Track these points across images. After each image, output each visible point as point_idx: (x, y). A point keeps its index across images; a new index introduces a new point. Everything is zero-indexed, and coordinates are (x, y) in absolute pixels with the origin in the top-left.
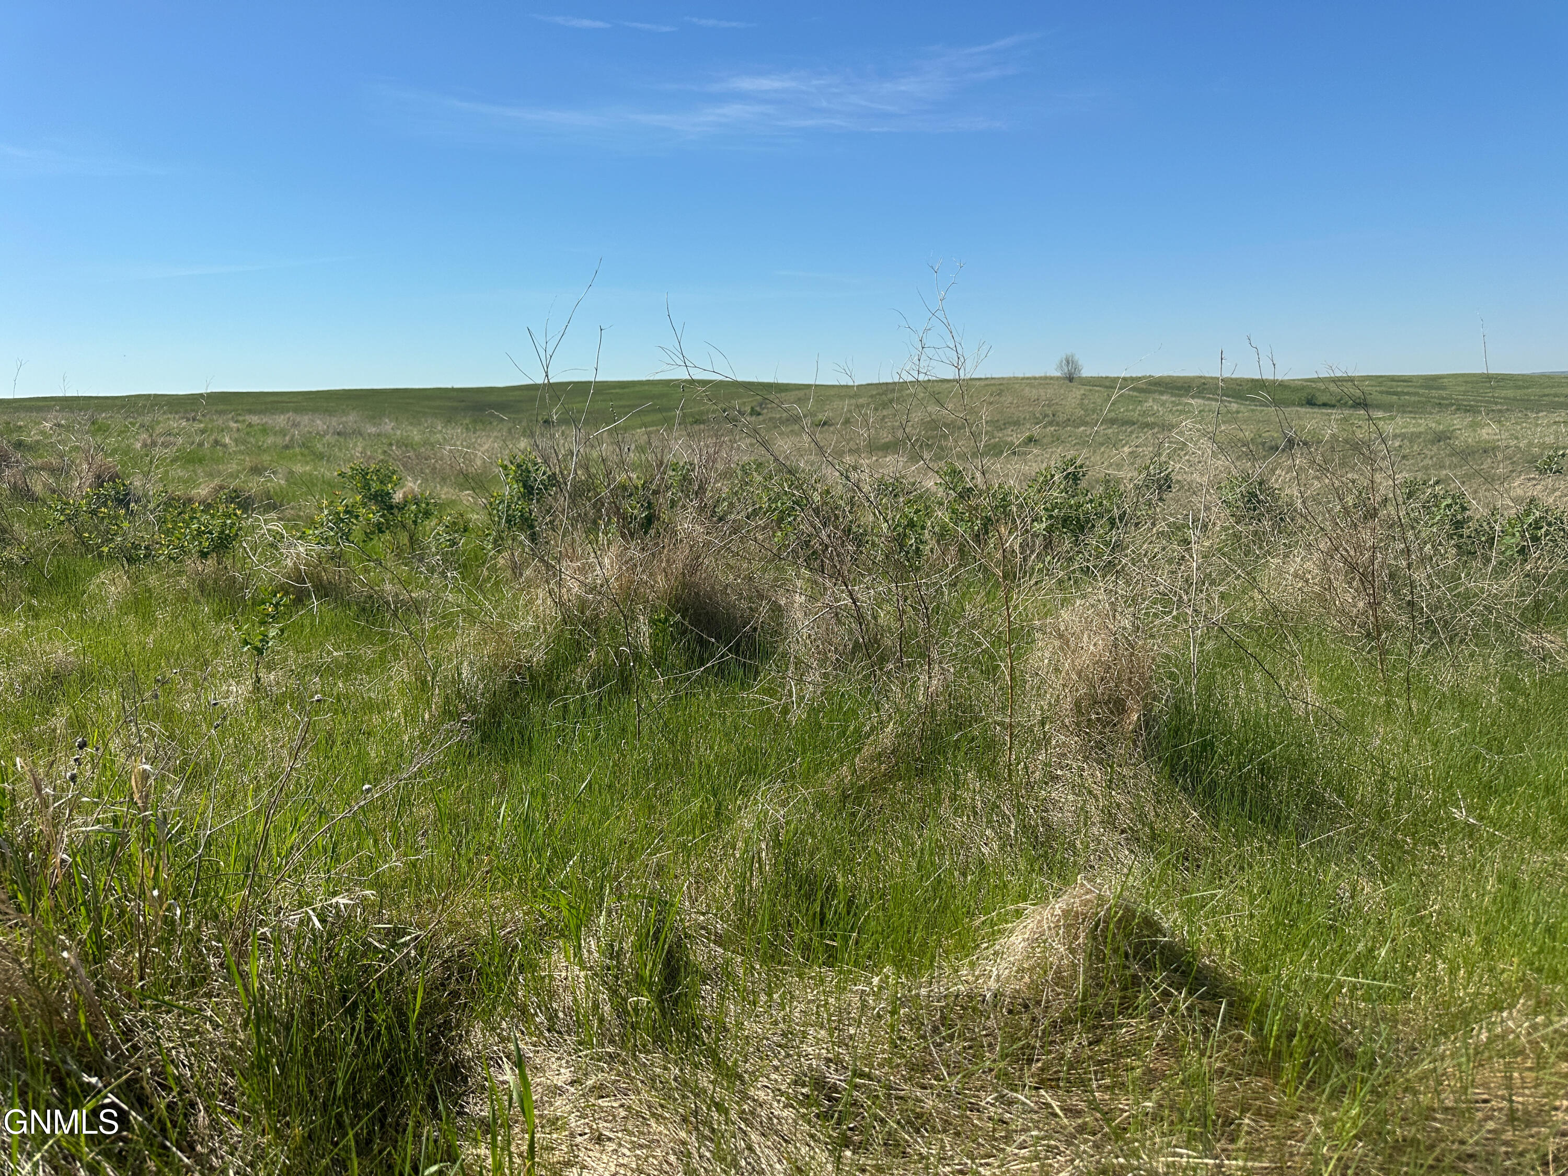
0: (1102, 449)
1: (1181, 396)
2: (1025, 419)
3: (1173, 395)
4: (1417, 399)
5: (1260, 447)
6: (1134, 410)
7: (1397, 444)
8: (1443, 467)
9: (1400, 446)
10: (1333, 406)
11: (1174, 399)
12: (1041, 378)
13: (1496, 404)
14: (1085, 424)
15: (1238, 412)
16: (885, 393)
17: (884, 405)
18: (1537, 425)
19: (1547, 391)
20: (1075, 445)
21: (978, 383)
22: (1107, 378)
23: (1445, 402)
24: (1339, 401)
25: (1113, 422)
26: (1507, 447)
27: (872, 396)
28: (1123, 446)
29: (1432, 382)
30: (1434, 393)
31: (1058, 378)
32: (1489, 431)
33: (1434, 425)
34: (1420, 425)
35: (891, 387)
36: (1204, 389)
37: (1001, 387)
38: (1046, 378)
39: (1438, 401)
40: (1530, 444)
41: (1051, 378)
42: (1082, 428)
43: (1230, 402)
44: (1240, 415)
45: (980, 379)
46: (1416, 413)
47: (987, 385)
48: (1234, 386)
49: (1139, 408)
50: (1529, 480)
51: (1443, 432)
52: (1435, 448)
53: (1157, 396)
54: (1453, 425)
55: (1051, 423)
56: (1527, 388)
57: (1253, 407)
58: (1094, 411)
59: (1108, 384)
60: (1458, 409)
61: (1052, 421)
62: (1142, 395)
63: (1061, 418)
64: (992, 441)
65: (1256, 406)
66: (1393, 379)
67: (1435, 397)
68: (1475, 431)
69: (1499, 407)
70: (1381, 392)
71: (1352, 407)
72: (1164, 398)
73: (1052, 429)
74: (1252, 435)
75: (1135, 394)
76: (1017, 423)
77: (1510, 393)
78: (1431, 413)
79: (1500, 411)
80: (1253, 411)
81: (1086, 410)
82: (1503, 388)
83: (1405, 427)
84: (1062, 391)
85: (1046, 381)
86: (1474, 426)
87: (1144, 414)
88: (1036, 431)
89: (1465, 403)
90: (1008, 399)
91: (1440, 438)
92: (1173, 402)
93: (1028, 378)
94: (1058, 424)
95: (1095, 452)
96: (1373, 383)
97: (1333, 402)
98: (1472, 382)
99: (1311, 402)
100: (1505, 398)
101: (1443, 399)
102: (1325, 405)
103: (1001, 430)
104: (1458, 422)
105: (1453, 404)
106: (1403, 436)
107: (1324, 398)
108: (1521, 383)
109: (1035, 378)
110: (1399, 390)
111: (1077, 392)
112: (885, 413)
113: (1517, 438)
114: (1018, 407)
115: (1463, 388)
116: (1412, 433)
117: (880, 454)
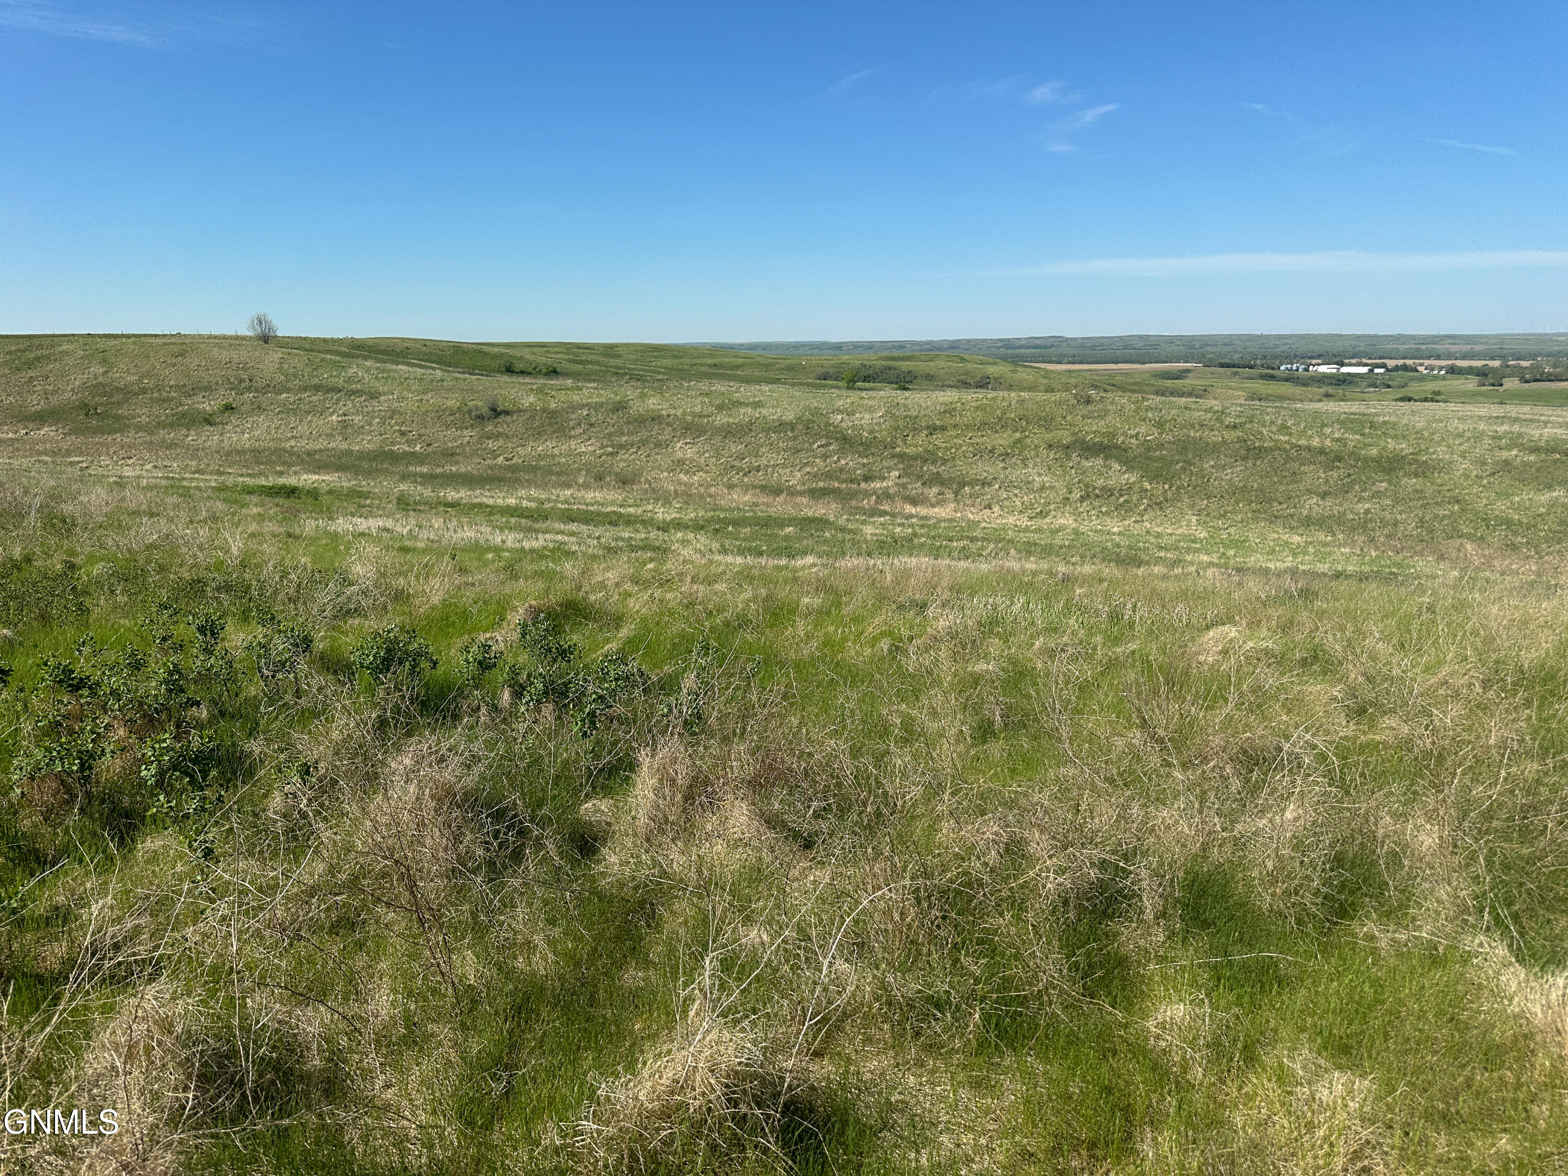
0: (309, 418)
1: (384, 362)
2: (217, 383)
3: (377, 360)
4: (597, 368)
5: (467, 416)
6: (338, 376)
7: (585, 413)
8: (622, 434)
9: (588, 415)
10: (529, 374)
11: (378, 365)
12: (231, 337)
13: (659, 373)
14: (288, 390)
15: (442, 380)
16: (29, 349)
17: (30, 365)
18: (688, 396)
19: (695, 361)
20: (279, 413)
21: (153, 340)
22: (306, 339)
23: (622, 371)
24: (534, 369)
25: (317, 388)
26: (668, 416)
27: (10, 353)
28: (331, 415)
29: (610, 350)
30: (613, 362)
31: (251, 338)
32: (653, 403)
33: (612, 396)
34: (602, 396)
35: (35, 341)
36: (408, 353)
37: (184, 347)
38: (237, 338)
39: (614, 370)
40: (684, 413)
41: (243, 338)
42: (285, 395)
43: (434, 369)
44: (444, 384)
45: (156, 336)
46: (598, 381)
47: (166, 344)
48: (437, 351)
49: (343, 374)
50: (686, 444)
51: (619, 402)
52: (615, 417)
53: (360, 361)
54: (628, 396)
55: (249, 389)
56: (681, 357)
57: (457, 375)
58: (295, 376)
59: (307, 346)
60: (631, 378)
61: (250, 387)
62: (346, 359)
63: (259, 384)
64: (181, 408)
65: (459, 372)
66: (578, 346)
67: (611, 367)
68: (644, 401)
69: (660, 377)
70: (569, 361)
71: (546, 375)
72: (368, 363)
73: (251, 395)
74: (458, 404)
75: (337, 358)
76: (208, 388)
77: (668, 362)
78: (611, 382)
79: (662, 380)
80: (457, 379)
81: (287, 376)
82: (664, 357)
83: (590, 397)
84: (257, 354)
85: (236, 341)
86: (643, 396)
87: (349, 380)
88: (231, 397)
89: (636, 372)
90: (193, 361)
91: (619, 407)
92: (377, 369)
93: (215, 337)
94: (256, 391)
95: (301, 421)
96: (562, 350)
97: (530, 370)
98: (641, 351)
99: (509, 370)
100: (666, 368)
101: (619, 368)
102: (522, 372)
103: (190, 396)
104: (630, 392)
105: (626, 374)
106: (589, 406)
107: (520, 366)
108: (676, 353)
109: (224, 337)
110: (584, 358)
111: (274, 356)
112: (32, 373)
113: (675, 408)
114: (207, 370)
115: (633, 357)
116: (596, 403)
117: (31, 426)
